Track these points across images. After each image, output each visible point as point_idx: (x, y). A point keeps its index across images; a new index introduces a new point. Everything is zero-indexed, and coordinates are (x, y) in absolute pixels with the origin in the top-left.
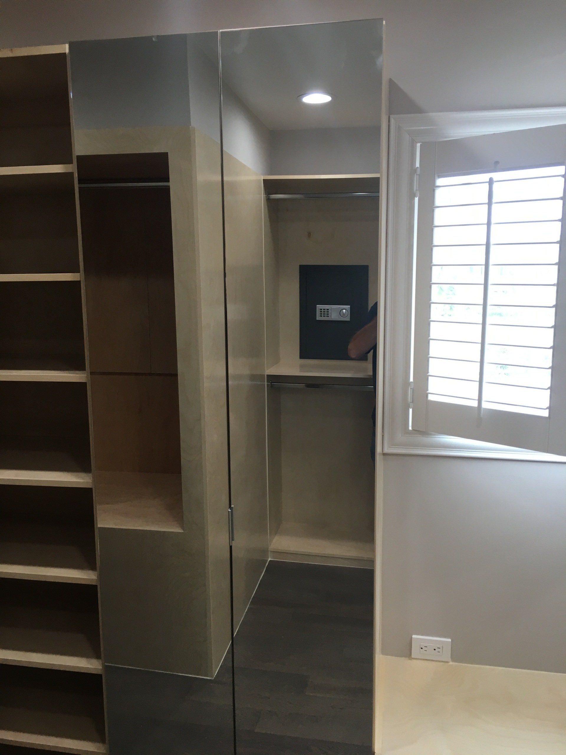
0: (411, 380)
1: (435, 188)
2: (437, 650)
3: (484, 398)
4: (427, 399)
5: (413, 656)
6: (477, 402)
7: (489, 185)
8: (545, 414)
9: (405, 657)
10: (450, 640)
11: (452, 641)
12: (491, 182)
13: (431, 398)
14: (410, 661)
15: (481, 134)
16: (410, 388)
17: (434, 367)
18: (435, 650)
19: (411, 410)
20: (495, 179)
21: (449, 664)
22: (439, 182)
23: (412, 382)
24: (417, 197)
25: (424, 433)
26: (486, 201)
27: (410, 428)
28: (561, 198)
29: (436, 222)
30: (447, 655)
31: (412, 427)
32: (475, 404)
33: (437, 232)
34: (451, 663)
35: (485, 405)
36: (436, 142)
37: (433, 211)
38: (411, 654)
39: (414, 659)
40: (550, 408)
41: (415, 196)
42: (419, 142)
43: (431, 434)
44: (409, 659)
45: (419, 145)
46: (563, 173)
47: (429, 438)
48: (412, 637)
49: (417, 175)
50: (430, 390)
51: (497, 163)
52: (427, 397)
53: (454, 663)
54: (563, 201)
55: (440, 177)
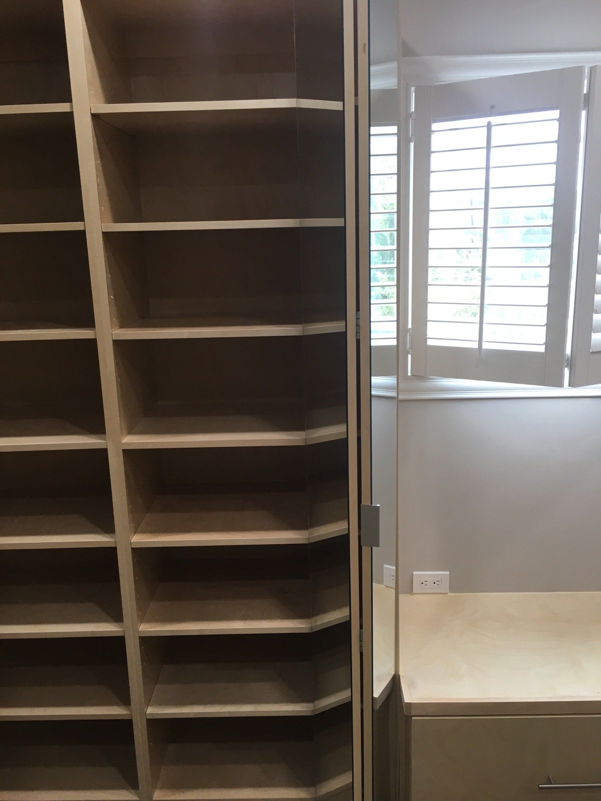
0: (410, 326)
1: (431, 133)
2: (437, 583)
3: (484, 339)
4: (426, 344)
5: (414, 592)
6: (477, 343)
7: (487, 129)
8: (542, 349)
9: (407, 593)
10: (448, 573)
11: (450, 573)
12: (489, 126)
13: (430, 342)
14: (412, 596)
15: (471, 79)
16: (408, 335)
17: (432, 312)
18: (434, 583)
19: (410, 356)
20: (493, 124)
21: (447, 595)
22: (435, 126)
23: (410, 329)
24: (412, 142)
25: (423, 378)
26: (485, 145)
27: (409, 374)
28: (556, 142)
29: (433, 167)
30: (446, 586)
31: (411, 374)
32: (475, 345)
33: (433, 177)
34: (449, 594)
35: (485, 346)
36: (431, 86)
37: (429, 157)
38: (412, 590)
39: (414, 593)
40: (546, 344)
41: (410, 141)
42: (414, 86)
43: (430, 378)
44: (411, 595)
45: (413, 89)
46: (558, 117)
47: (427, 383)
48: (413, 574)
49: (412, 119)
50: (429, 334)
51: (493, 107)
52: (426, 342)
53: (451, 594)
54: (558, 145)
55: (435, 121)
